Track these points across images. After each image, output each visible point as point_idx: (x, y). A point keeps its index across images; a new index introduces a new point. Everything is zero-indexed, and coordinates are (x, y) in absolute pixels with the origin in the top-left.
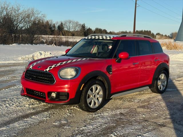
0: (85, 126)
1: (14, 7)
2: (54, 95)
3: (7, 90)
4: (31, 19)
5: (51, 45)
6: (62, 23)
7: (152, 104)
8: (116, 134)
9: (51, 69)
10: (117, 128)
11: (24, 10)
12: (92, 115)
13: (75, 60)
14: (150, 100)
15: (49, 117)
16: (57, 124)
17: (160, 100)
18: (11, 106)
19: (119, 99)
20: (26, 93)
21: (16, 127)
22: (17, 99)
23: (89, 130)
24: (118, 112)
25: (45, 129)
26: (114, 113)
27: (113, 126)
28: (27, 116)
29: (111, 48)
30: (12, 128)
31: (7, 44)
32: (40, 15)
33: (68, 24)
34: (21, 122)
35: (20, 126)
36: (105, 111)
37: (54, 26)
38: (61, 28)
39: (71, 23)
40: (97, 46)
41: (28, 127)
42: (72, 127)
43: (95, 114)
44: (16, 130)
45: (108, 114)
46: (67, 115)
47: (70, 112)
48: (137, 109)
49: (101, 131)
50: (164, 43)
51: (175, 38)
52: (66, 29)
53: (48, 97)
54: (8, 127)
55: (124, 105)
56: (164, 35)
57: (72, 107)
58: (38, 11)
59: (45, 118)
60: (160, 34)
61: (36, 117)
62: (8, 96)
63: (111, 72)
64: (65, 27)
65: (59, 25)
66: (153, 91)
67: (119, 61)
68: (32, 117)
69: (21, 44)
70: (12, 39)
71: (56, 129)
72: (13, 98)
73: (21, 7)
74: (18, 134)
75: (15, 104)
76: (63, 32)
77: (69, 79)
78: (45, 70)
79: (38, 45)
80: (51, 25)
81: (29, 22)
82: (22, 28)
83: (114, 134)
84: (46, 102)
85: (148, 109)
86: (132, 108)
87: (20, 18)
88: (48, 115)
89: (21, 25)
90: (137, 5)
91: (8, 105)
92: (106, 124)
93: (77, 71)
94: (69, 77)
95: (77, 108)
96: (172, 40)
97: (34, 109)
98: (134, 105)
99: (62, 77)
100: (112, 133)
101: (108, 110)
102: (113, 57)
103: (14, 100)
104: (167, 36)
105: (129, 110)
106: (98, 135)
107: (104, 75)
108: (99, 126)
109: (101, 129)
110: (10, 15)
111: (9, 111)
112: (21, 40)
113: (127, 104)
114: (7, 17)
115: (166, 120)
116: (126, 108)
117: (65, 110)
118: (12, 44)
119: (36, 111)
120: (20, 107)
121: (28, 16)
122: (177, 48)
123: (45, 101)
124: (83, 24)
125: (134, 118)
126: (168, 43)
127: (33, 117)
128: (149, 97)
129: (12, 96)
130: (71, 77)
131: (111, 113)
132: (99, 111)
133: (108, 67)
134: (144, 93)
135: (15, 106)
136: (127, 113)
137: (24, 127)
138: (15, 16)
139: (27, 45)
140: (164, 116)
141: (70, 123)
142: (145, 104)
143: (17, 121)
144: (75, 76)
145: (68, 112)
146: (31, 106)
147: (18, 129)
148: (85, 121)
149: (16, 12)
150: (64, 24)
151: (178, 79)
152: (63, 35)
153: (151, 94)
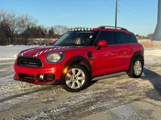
0: (70, 102)
1: (10, 13)
2: (42, 77)
3: (2, 78)
4: (25, 24)
5: (43, 45)
6: (52, 28)
7: (129, 86)
8: (96, 106)
9: (39, 55)
10: (97, 103)
11: (19, 16)
12: (76, 94)
13: (60, 48)
14: (127, 83)
15: (38, 96)
16: (45, 100)
17: (136, 83)
18: (6, 89)
19: (101, 82)
20: (18, 77)
21: (10, 103)
22: (11, 84)
23: (73, 104)
24: (99, 91)
25: (34, 104)
26: (95, 92)
27: (94, 101)
28: (19, 95)
29: (91, 38)
30: (6, 104)
31: (4, 46)
32: (32, 21)
33: (57, 29)
34: (14, 99)
35: (13, 102)
36: (87, 91)
37: (46, 31)
38: (51, 32)
39: (60, 28)
40: (80, 38)
41: (20, 103)
42: (58, 102)
43: (78, 93)
44: (9, 105)
45: (90, 93)
46: (54, 94)
47: (57, 92)
48: (115, 89)
49: (83, 105)
50: (142, 42)
51: (152, 39)
52: (56, 33)
53: (37, 79)
54: (2, 103)
55: (104, 87)
56: (142, 36)
57: (59, 89)
58: (31, 17)
59: (35, 97)
60: (139, 36)
61: (27, 96)
62: (3, 83)
63: (92, 57)
64: (55, 32)
65: (50, 30)
66: (130, 77)
67: (99, 49)
68: (23, 96)
69: (16, 45)
70: (9, 41)
71: (44, 104)
72: (7, 84)
73: (16, 14)
74: (11, 108)
75: (9, 87)
76: (53, 35)
77: (54, 62)
78: (34, 56)
79: (31, 45)
80: (43, 30)
81: (24, 27)
82: (17, 31)
83: (94, 106)
84: (36, 83)
85: (125, 89)
86: (111, 88)
87: (16, 24)
88: (37, 95)
89: (16, 30)
90: (117, 11)
91: (3, 88)
92: (88, 100)
93: (61, 56)
94: (55, 61)
95: (63, 90)
96: (149, 40)
97: (25, 90)
98: (113, 86)
99: (48, 61)
100: (92, 106)
101: (90, 90)
102: (93, 45)
103: (9, 85)
104: (145, 37)
105: (109, 90)
106: (81, 107)
107: (85, 60)
108: (81, 101)
109: (83, 103)
110: (7, 21)
111: (4, 92)
112: (16, 41)
113: (107, 86)
114: (4, 22)
115: (140, 96)
116: (105, 89)
117: (52, 91)
118: (8, 45)
119: (27, 92)
120: (13, 89)
121: (23, 22)
122: (153, 46)
123: (34, 82)
124: (71, 28)
125: (112, 96)
126: (145, 43)
127: (25, 96)
128: (126, 81)
129: (7, 82)
130: (56, 61)
131: (92, 92)
132: (82, 91)
133: (89, 53)
134: (122, 78)
135: (9, 88)
136: (107, 92)
137: (16, 103)
138: (11, 22)
139: (21, 46)
140: (139, 94)
141: (57, 100)
142: (123, 86)
143: (10, 99)
144: (60, 60)
145: (55, 92)
146: (23, 89)
147: (11, 105)
148: (69, 98)
149: (12, 18)
150: (54, 29)
151: (153, 68)
152: (53, 38)
153: (128, 79)
